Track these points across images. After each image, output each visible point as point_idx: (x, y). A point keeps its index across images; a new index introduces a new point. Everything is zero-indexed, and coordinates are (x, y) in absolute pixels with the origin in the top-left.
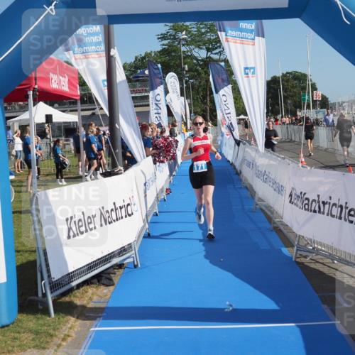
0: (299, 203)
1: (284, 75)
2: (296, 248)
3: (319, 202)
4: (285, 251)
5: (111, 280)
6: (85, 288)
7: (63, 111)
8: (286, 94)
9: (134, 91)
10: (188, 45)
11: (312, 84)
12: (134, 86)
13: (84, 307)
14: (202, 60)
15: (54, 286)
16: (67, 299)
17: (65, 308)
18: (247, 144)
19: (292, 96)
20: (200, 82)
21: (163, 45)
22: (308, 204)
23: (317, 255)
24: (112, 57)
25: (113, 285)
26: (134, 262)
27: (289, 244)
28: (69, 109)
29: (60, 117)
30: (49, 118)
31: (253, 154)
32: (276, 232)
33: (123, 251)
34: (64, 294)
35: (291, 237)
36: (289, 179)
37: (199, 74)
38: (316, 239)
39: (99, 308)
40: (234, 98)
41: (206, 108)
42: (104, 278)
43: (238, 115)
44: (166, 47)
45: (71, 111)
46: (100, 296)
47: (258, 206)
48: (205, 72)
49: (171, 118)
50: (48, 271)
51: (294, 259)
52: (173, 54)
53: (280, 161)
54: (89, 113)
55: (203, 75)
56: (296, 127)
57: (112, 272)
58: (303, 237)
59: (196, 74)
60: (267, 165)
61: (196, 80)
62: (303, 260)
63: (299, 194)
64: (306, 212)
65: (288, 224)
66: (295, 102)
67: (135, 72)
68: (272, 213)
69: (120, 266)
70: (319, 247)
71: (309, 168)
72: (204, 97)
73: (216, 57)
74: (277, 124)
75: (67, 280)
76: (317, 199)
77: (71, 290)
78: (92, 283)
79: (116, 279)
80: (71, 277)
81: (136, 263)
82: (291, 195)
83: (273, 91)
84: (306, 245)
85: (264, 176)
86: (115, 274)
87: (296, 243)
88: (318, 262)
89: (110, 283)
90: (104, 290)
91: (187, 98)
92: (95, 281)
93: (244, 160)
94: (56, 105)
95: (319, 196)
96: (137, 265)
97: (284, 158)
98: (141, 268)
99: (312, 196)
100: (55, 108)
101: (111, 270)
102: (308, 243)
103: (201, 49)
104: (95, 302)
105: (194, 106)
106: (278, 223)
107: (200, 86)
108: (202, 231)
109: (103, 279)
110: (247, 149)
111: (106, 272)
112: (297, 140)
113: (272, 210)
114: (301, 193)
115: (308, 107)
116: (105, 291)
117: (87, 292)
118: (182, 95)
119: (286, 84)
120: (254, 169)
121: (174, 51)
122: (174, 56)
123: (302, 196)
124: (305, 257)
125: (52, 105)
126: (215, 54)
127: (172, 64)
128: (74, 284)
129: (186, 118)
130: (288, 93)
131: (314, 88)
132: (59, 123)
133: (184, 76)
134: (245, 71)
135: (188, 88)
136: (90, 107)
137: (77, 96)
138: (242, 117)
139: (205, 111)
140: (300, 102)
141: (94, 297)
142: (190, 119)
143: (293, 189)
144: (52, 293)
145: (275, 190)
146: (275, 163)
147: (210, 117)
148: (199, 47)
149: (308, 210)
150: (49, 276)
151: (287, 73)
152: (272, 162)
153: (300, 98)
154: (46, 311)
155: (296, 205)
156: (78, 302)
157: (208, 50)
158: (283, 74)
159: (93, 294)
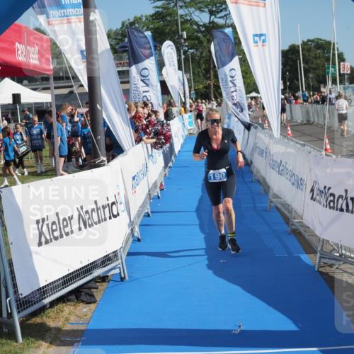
0: (323, 200)
1: (304, 44)
2: (318, 255)
3: (346, 198)
4: (306, 258)
5: (92, 296)
6: (60, 306)
7: (35, 89)
8: (307, 67)
9: (120, 63)
10: (186, 7)
11: (338, 54)
12: (121, 58)
13: (59, 330)
14: (204, 26)
15: (22, 304)
16: (38, 320)
17: (36, 332)
18: (259, 127)
19: (314, 69)
20: (202, 53)
21: (157, 7)
22: (333, 201)
23: (345, 263)
24: (92, 21)
25: (95, 302)
26: (120, 273)
27: (310, 249)
28: (41, 87)
29: (30, 96)
30: (16, 97)
31: (266, 140)
32: (295, 235)
33: (106, 260)
34: (35, 314)
35: (313, 241)
36: (310, 170)
37: (201, 43)
38: (343, 243)
39: (78, 331)
40: (242, 72)
41: (209, 84)
42: (83, 293)
43: (248, 92)
44: (160, 9)
45: (44, 89)
46: (79, 316)
47: (272, 204)
48: (208, 40)
49: (166, 96)
50: (15, 286)
51: (316, 269)
52: (169, 18)
53: (299, 148)
54: (66, 91)
55: (205, 44)
56: (319, 107)
57: (94, 286)
58: (328, 241)
59: (196, 42)
60: (283, 153)
61: (197, 50)
62: (327, 269)
63: (322, 188)
64: (332, 210)
65: (309, 226)
66: (318, 76)
67: (122, 40)
68: (290, 212)
69: (103, 279)
70: (348, 253)
71: (334, 157)
72: (207, 71)
73: (221, 22)
74: (296, 103)
75: (38, 296)
76: (344, 194)
77: (43, 309)
78: (68, 300)
79: (98, 295)
80: (43, 292)
81: (123, 276)
82: (312, 190)
83: (291, 63)
84: (331, 251)
85: (279, 167)
86: (97, 288)
87: (319, 249)
88: (346, 272)
89: (91, 300)
90: (83, 309)
91: (186, 72)
92: (73, 297)
93: (255, 147)
94: (25, 82)
95: (346, 191)
96: (125, 278)
97: (304, 145)
98: (129, 281)
99: (338, 191)
100: (25, 86)
101: (92, 284)
102: (334, 249)
103: (203, 11)
104: (72, 324)
105: (195, 82)
106: (297, 224)
107: (201, 57)
108: (204, 236)
109: (82, 295)
110: (259, 134)
111: (86, 286)
112: (321, 122)
113: (290, 208)
114: (325, 187)
115: (334, 82)
116: (85, 310)
117: (62, 311)
118: (180, 68)
119: (307, 54)
120: (268, 158)
121: (170, 15)
122: (170, 21)
123: (326, 191)
124: (331, 266)
125: (20, 82)
126: (220, 18)
127: (167, 31)
128: (47, 301)
129: (184, 96)
130: (310, 65)
131: (342, 59)
132: (28, 104)
133: (181, 44)
134: (254, 39)
135: (186, 60)
136: (67, 84)
137: (49, 70)
138: (254, 94)
139: (208, 87)
140: (324, 76)
141: (71, 317)
142: (190, 97)
143: (315, 182)
144: (19, 312)
145: (293, 184)
146: (293, 151)
147: (215, 95)
148: (200, 9)
149: (333, 208)
150: (16, 292)
151: (309, 41)
152: (289, 150)
153: (324, 71)
154: (12, 336)
155: (319, 202)
156: (51, 324)
157: (212, 13)
158: (303, 42)
159: (69, 314)
